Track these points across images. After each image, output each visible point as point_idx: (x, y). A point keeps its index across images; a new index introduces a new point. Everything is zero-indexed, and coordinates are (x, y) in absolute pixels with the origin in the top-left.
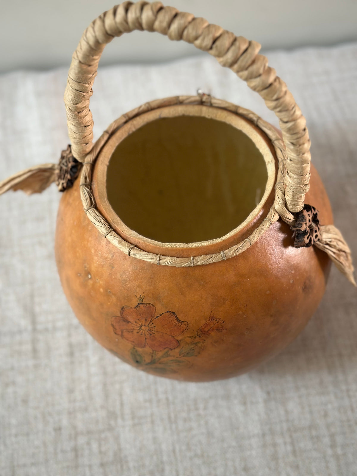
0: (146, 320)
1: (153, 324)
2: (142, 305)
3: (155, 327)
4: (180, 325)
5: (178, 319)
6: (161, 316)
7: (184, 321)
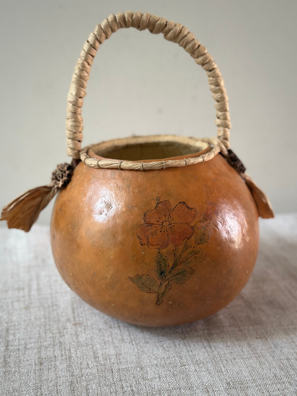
0: (165, 216)
1: (171, 217)
2: (160, 204)
3: (173, 219)
4: (190, 212)
5: (188, 207)
6: (176, 208)
7: (192, 208)
